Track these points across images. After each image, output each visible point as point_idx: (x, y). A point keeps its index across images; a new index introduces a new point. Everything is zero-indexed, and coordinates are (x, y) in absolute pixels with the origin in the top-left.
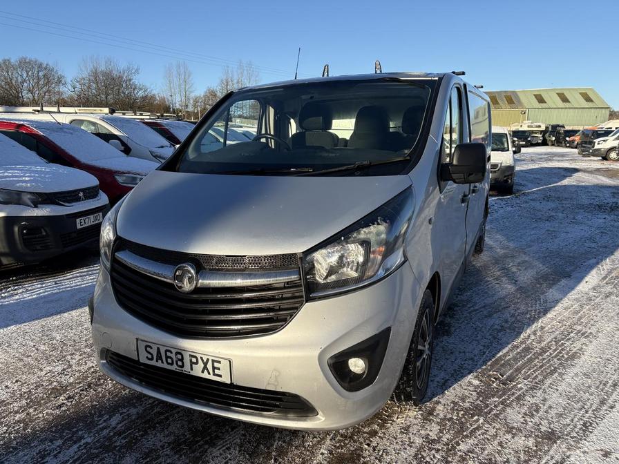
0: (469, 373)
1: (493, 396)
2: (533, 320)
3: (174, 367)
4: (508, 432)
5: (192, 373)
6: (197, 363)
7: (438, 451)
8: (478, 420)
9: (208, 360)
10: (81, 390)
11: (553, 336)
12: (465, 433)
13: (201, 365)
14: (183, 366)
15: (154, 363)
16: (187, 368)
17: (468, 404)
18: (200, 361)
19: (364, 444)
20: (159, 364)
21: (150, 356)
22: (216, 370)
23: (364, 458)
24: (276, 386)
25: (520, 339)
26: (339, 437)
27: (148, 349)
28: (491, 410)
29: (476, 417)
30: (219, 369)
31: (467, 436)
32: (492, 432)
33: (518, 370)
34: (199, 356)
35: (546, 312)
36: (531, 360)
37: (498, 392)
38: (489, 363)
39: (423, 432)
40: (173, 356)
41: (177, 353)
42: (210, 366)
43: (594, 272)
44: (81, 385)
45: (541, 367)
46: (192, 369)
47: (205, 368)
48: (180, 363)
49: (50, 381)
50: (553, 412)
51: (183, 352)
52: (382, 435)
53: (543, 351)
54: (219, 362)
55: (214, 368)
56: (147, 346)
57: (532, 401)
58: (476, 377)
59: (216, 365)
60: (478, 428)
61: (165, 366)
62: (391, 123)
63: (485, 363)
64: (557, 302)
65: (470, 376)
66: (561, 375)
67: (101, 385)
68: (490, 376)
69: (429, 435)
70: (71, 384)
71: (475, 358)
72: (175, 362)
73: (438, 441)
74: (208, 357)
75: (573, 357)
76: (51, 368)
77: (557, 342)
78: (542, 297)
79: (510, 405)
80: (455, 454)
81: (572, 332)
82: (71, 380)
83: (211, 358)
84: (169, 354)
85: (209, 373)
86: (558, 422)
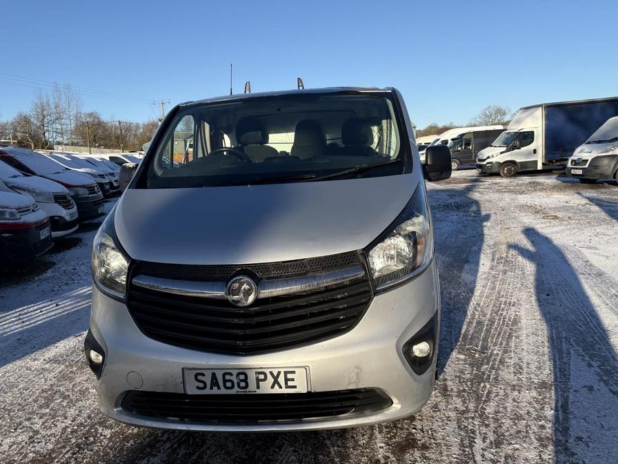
0: (452, 350)
1: (482, 364)
2: (468, 300)
3: (235, 391)
4: (514, 390)
5: (259, 392)
6: (265, 379)
7: (473, 418)
8: (485, 387)
9: (279, 373)
10: (74, 454)
11: (490, 310)
12: (483, 399)
13: (270, 380)
14: (247, 386)
15: (207, 391)
16: (252, 388)
17: (469, 375)
18: (269, 376)
19: (410, 429)
20: (215, 391)
21: (201, 385)
22: (289, 382)
23: (420, 440)
24: (357, 383)
25: (469, 317)
26: (385, 430)
27: (200, 377)
28: (489, 376)
29: (482, 385)
30: (293, 380)
31: (486, 401)
32: (502, 393)
33: (485, 340)
34: (267, 372)
35: (472, 291)
36: (488, 331)
37: (483, 360)
38: (460, 340)
39: (450, 406)
40: (234, 378)
41: (238, 374)
42: (281, 380)
43: (482, 256)
44: (68, 448)
45: (499, 334)
46: (258, 387)
47: (276, 382)
48: (243, 384)
49: (21, 454)
50: (533, 367)
51: (246, 371)
52: (420, 418)
53: (492, 322)
54: (294, 372)
55: (287, 380)
56: (196, 375)
57: (512, 362)
58: (459, 353)
59: (289, 376)
60: (489, 392)
61: (223, 391)
62: (327, 135)
63: (457, 340)
64: (474, 282)
65: (454, 353)
66: (517, 337)
67: (94, 443)
68: (468, 349)
69: (456, 407)
70: (53, 451)
71: (447, 338)
72: (236, 384)
73: (467, 411)
74: (279, 370)
75: (515, 322)
76: (12, 440)
77: (497, 313)
78: (460, 280)
79: (499, 369)
80: (488, 417)
81: (501, 304)
82: (50, 446)
83: (282, 371)
84: (228, 377)
85: (281, 387)
86: (541, 373)
